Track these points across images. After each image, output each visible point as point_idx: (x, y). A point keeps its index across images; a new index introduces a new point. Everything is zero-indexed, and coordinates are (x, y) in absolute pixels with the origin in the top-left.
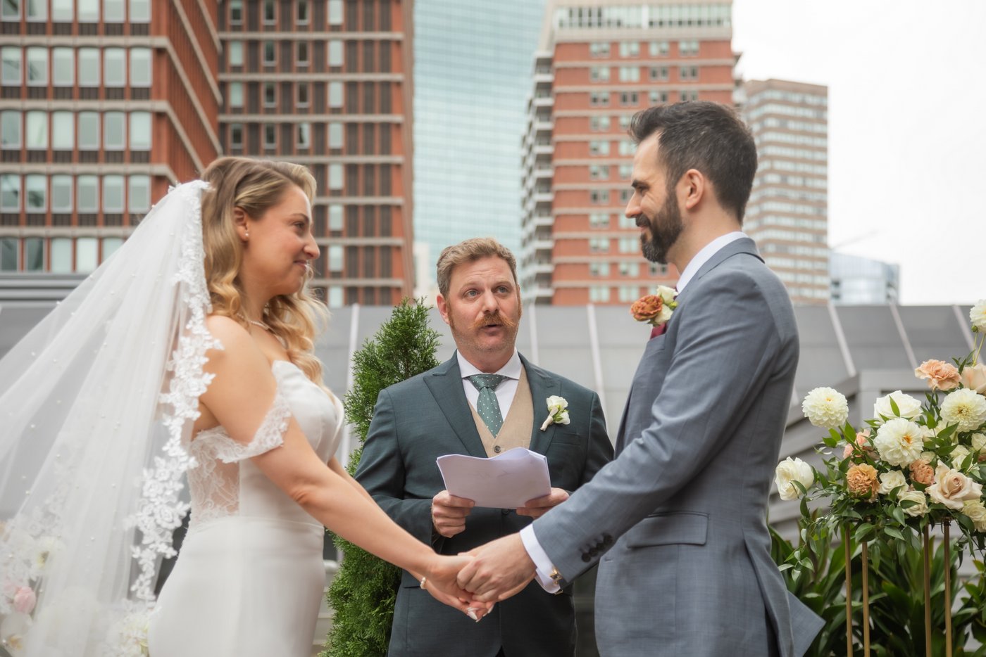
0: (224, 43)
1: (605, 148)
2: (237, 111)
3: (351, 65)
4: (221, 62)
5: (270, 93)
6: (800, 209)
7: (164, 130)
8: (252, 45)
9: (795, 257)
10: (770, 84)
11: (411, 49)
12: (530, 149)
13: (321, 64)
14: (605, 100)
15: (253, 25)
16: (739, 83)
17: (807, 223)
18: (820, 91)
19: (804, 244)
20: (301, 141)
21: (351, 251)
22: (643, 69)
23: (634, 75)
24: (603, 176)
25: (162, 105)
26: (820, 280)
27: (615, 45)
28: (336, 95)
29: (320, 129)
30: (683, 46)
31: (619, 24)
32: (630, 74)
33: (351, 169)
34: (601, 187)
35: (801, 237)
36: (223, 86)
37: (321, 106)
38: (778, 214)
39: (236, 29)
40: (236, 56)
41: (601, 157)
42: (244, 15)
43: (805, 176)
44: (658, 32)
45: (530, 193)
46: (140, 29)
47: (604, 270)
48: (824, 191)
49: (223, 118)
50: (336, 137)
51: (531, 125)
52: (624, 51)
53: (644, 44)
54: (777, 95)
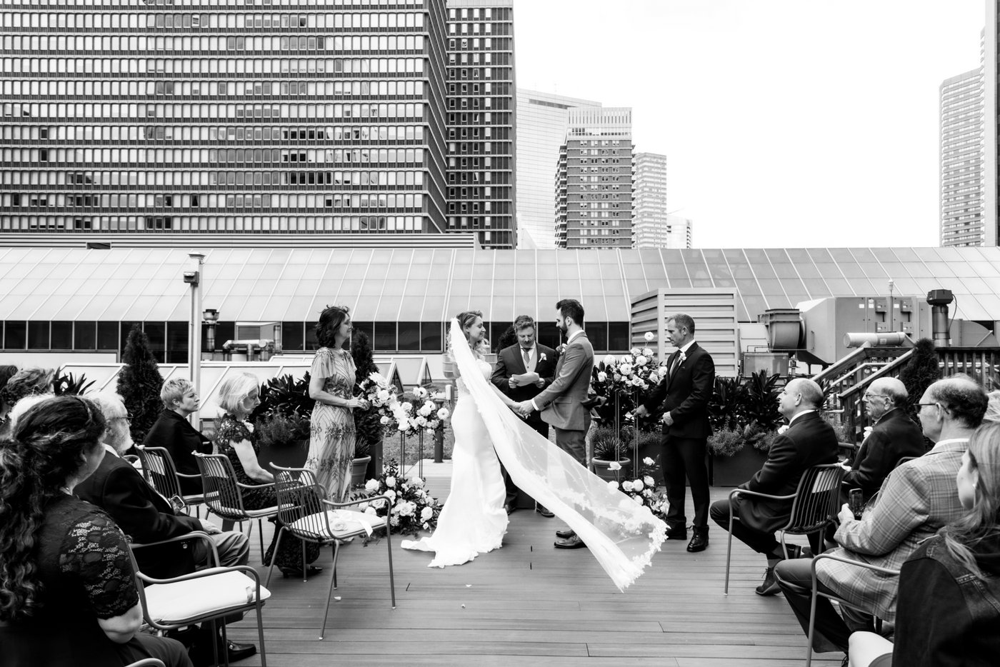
0: (448, 144)
1: (585, 179)
2: (452, 168)
3: (493, 151)
4: (447, 151)
5: (464, 161)
6: (656, 200)
7: (427, 178)
8: (458, 144)
9: (654, 218)
10: (645, 155)
11: (515, 145)
12: (559, 179)
13: (482, 151)
14: (586, 162)
15: (458, 137)
16: (633, 156)
17: (659, 206)
18: (663, 158)
19: (657, 213)
20: (475, 179)
21: (493, 218)
22: (599, 150)
23: (596, 153)
24: (585, 189)
25: (427, 169)
26: (663, 226)
27: (589, 141)
28: (488, 162)
29: (482, 174)
30: (614, 142)
31: (591, 134)
32: (595, 153)
33: (493, 189)
34: (585, 194)
35: (656, 210)
36: (448, 159)
37: (482, 166)
38: (649, 202)
39: (452, 138)
40: (452, 148)
41: (584, 183)
42: (455, 133)
43: (658, 188)
44: (604, 137)
45: (558, 195)
46: (419, 142)
47: (585, 224)
48: (665, 194)
49: (447, 171)
50: (488, 177)
51: (559, 171)
52: (592, 144)
53: (600, 141)
54: (648, 159)
